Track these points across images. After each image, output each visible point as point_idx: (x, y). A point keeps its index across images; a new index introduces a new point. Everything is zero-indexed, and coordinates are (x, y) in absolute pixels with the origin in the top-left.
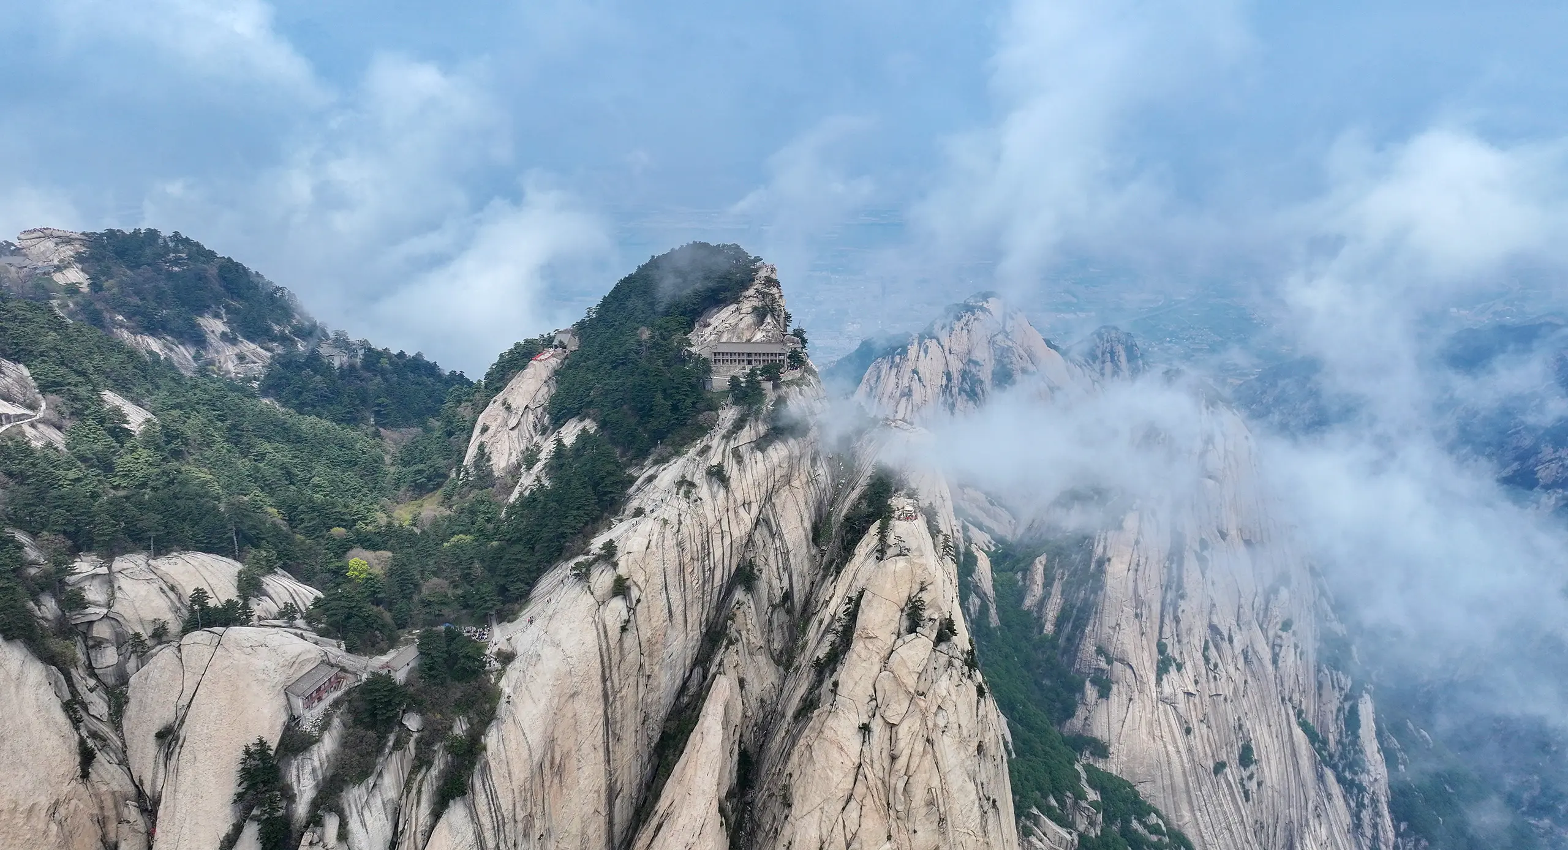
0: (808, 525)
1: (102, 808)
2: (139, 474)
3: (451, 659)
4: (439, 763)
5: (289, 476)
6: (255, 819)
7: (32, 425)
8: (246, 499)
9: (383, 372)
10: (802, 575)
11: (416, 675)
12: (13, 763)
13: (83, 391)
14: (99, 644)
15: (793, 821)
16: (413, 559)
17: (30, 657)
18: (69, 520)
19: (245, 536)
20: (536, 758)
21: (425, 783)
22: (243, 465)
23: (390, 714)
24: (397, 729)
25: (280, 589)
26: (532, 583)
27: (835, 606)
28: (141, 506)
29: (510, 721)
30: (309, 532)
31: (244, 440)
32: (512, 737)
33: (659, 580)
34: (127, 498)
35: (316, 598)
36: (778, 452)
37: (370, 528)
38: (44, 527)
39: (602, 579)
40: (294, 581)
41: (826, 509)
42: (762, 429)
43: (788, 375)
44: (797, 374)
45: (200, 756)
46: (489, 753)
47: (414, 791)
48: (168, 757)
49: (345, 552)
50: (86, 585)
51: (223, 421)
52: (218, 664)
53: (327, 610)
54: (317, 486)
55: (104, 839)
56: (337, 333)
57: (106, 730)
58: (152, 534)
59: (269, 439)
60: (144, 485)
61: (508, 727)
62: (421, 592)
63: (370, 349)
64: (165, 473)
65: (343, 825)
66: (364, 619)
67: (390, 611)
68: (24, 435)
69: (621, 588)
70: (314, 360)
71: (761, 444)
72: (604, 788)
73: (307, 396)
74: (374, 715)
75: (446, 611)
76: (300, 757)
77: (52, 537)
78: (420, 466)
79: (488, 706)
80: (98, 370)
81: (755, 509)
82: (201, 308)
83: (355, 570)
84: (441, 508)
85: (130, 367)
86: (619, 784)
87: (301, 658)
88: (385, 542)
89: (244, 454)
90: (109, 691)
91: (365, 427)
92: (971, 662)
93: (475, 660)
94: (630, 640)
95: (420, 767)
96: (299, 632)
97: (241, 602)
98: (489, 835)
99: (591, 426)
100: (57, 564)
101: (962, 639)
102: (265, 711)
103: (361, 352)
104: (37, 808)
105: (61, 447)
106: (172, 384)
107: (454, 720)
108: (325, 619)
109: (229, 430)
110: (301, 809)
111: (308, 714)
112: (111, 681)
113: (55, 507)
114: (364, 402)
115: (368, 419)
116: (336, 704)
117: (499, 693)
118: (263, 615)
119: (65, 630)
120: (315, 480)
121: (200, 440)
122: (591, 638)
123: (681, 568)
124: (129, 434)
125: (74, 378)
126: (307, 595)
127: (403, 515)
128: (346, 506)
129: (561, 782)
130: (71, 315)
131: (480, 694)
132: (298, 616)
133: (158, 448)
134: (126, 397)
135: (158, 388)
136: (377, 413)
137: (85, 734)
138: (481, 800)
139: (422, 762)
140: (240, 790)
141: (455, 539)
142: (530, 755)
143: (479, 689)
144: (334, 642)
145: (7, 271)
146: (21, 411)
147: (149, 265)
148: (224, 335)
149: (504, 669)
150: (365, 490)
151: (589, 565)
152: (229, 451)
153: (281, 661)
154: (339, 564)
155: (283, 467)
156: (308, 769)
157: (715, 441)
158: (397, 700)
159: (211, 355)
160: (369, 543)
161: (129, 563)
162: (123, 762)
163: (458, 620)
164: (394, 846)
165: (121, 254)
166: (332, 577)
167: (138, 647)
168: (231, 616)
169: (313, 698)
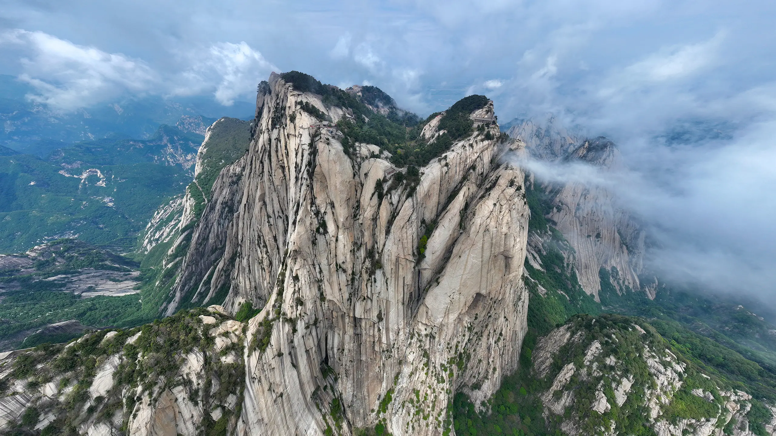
0: (490, 159)
1: (356, 184)
2: (366, 130)
3: (413, 172)
4: (408, 190)
6: (377, 191)
7: (351, 119)
8: (382, 136)
9: (408, 117)
10: (486, 170)
11: (406, 173)
12: (345, 174)
13: (359, 114)
14: (358, 157)
15: (475, 219)
16: (409, 152)
17: (348, 157)
18: (355, 136)
19: (381, 143)
20: (425, 192)
21: (405, 193)
23: (401, 179)
24: (402, 182)
25: (386, 154)
26: (430, 161)
27: (493, 178)
28: (366, 135)
30: (392, 144)
31: (383, 126)
32: (422, 188)
33: (455, 165)
34: (364, 134)
35: (392, 156)
36: (486, 143)
37: (402, 145)
38: (352, 136)
39: (443, 162)
40: (388, 152)
41: (495, 156)
42: (483, 137)
43: (491, 126)
44: (494, 126)
45: (370, 179)
46: (417, 190)
47: (403, 194)
48: (366, 178)
49: (397, 149)
50: (357, 147)
51: (380, 122)
52: (375, 164)
53: (393, 159)
54: (394, 136)
55: (356, 188)
56: (402, 109)
57: (357, 171)
58: (367, 140)
59: (387, 126)
60: (367, 132)
61: (421, 186)
62: (409, 158)
63: (406, 112)
64: (370, 130)
65: (391, 196)
66: (399, 162)
67: (404, 161)
68: (350, 121)
69: (447, 165)
70: (396, 113)
71: (482, 140)
72: (437, 201)
73: (394, 119)
74: (398, 179)
75: (413, 163)
76: (385, 183)
77: (353, 138)
78: (412, 135)
79: (418, 182)
80: (362, 111)
81: (478, 154)
82: (379, 101)
83: (399, 152)
84: (415, 144)
85: (367, 110)
86: (440, 203)
87: (387, 166)
88: (404, 148)
91: (403, 126)
92: (524, 196)
93: (417, 173)
94: (447, 175)
96: (388, 162)
97: (379, 154)
98: (415, 205)
99: (446, 132)
100: (353, 143)
101: (523, 191)
102: (381, 174)
103: (404, 113)
104: (347, 181)
105: (355, 123)
106: (373, 114)
109: (381, 124)
110: (385, 192)
111: (387, 176)
112: (359, 164)
113: (353, 134)
114: (404, 122)
116: (392, 175)
117: (421, 180)
118: (383, 157)
119: (353, 154)
122: (439, 173)
123: (460, 163)
124: (365, 122)
125: (358, 112)
126: (390, 155)
127: (408, 144)
128: (399, 141)
129: (429, 199)
130: (359, 101)
132: (388, 159)
133: (369, 126)
134: (365, 116)
135: (370, 115)
137: (355, 172)
138: (415, 198)
139: (405, 189)
140: (376, 186)
141: (416, 150)
143: (417, 178)
144: (393, 164)
145: (351, 92)
146: (350, 117)
147: (371, 92)
148: (382, 106)
149: (422, 175)
150: (402, 138)
151: (441, 159)
153: (384, 166)
154: (396, 151)
156: (386, 185)
157: (472, 138)
158: (403, 177)
159: (379, 110)
160: (401, 148)
161: (363, 145)
162: (359, 177)
163: (415, 165)
164: (399, 202)
165: (367, 90)
166: (394, 153)
167: (364, 159)
168: (378, 157)
169: (389, 173)
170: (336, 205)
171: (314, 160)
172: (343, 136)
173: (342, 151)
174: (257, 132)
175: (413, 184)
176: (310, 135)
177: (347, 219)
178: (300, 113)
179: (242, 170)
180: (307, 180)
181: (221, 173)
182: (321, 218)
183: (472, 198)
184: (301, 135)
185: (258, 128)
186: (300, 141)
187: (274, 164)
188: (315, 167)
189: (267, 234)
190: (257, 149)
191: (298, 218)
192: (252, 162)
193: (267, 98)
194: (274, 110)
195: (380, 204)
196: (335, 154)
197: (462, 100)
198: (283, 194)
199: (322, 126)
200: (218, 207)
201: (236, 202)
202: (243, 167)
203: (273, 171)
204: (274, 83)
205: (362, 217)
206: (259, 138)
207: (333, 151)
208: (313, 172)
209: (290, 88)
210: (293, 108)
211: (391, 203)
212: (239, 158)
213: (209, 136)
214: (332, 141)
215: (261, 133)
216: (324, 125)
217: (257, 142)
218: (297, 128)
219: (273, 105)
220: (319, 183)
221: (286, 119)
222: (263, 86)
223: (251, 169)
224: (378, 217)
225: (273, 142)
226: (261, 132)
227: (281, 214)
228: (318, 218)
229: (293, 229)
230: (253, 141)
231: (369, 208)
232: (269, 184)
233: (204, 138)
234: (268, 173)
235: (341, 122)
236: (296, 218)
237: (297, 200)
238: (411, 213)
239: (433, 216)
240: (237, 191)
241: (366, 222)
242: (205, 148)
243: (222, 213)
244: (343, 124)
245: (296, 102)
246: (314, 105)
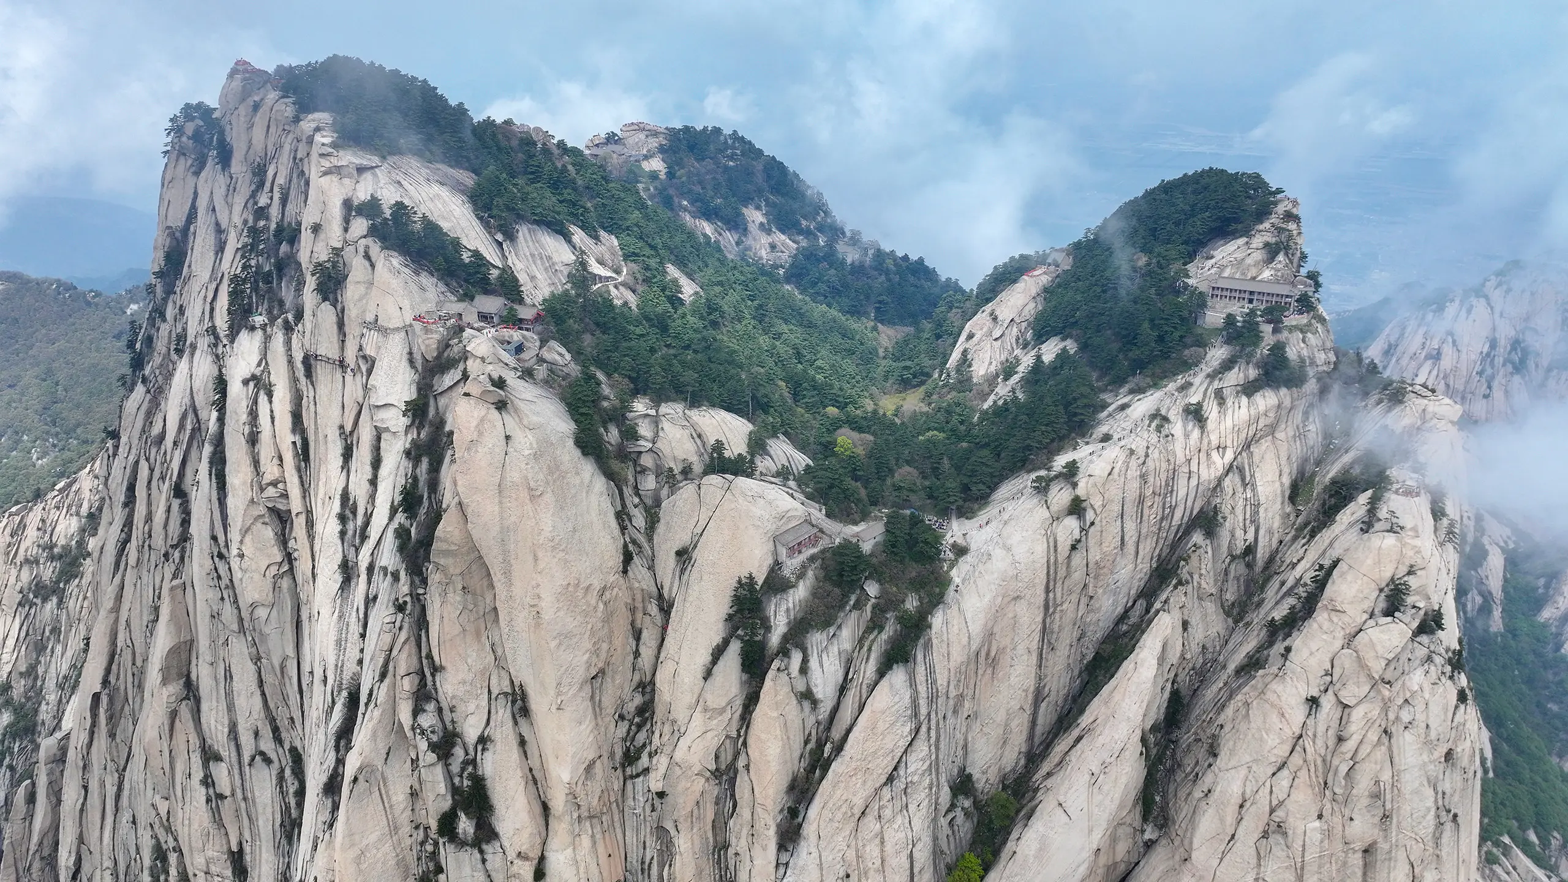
0: (1287, 481)
1: (634, 600)
2: (686, 338)
3: (912, 542)
4: (890, 629)
5: (799, 355)
6: (738, 637)
7: (616, 287)
8: (763, 370)
9: (887, 272)
10: (1270, 532)
11: (881, 548)
12: (580, 550)
13: (653, 263)
14: (644, 471)
15: (1217, 771)
16: (892, 446)
17: (597, 470)
18: (633, 367)
19: (758, 402)
20: (974, 647)
21: (875, 644)
22: (764, 341)
23: (854, 577)
24: (858, 592)
25: (780, 452)
26: (993, 488)
27: (1305, 570)
28: (683, 363)
29: (955, 608)
30: (808, 408)
31: (767, 319)
32: (955, 622)
33: (1117, 508)
34: (675, 356)
35: (807, 465)
36: (1266, 400)
37: (858, 412)
38: (616, 370)
39: (1060, 496)
40: (791, 447)
41: (1309, 468)
42: (1253, 373)
43: (1293, 319)
44: (1304, 319)
45: (705, 577)
46: (933, 632)
47: (865, 648)
48: (682, 571)
49: (835, 430)
50: (640, 421)
51: (752, 301)
52: (726, 505)
53: (814, 477)
54: (820, 368)
55: (633, 623)
56: (853, 232)
57: (642, 539)
58: (690, 389)
59: (786, 321)
60: (687, 347)
61: (953, 612)
62: (893, 476)
63: (879, 250)
64: (704, 339)
65: (805, 661)
66: (844, 491)
67: (866, 488)
68: (609, 292)
69: (1077, 508)
70: (830, 257)
71: (1249, 389)
72: (1032, 689)
73: (822, 287)
74: (840, 575)
75: (913, 498)
76: (779, 597)
77: (620, 379)
78: (908, 363)
79: (937, 590)
80: (666, 246)
81: (1229, 455)
82: (747, 200)
83: (842, 447)
84: (922, 405)
85: (688, 245)
86: (1047, 689)
87: (789, 514)
88: (869, 427)
89: (766, 332)
90: (647, 509)
91: (865, 321)
92: (1456, 663)
93: (932, 547)
94: (1078, 559)
95: (874, 629)
96: (791, 491)
97: (749, 457)
98: (923, 703)
99: (1071, 346)
100: (622, 401)
101: (1450, 635)
102: (757, 552)
103: (871, 252)
104: (592, 588)
105: (634, 307)
106: (717, 264)
107: (907, 595)
108: (812, 484)
109: (757, 309)
110: (775, 639)
111: (789, 563)
112: (649, 502)
113: (625, 356)
114: (868, 297)
115: (869, 314)
116: (812, 559)
117: (950, 581)
118: (764, 471)
119: (623, 455)
120: (819, 363)
121: (733, 314)
122: (1041, 549)
123: (1141, 500)
124: (681, 302)
125: (648, 251)
126: (801, 461)
127: (888, 404)
128: (841, 389)
129: (993, 673)
130: (651, 197)
131: (932, 577)
132: (791, 477)
133: (702, 318)
134: (683, 271)
135: (707, 266)
136: (878, 309)
137: (628, 540)
138: (921, 670)
139: (875, 625)
140: (731, 611)
141: (930, 433)
142: (969, 643)
143: (932, 573)
144: (817, 506)
145: (611, 158)
146: (609, 274)
147: (711, 158)
148: (762, 224)
149: (956, 560)
150: (858, 378)
151: (1049, 481)
152: (754, 327)
153: (774, 513)
154: (829, 439)
155: (795, 347)
156: (784, 608)
157: (1198, 380)
158: (862, 567)
159: (749, 241)
160: (857, 426)
161: (672, 409)
162: (651, 568)
163: (921, 508)
164: (843, 689)
165: (691, 148)
166: (824, 449)
167: (670, 479)
168: (739, 467)
169: (795, 550)
170: (538, 703)
171: (434, 485)
172: (574, 370)
173: (570, 443)
174: (160, 345)
175: (911, 603)
176: (411, 362)
177: (589, 768)
178: (367, 256)
179: (83, 530)
180: (396, 577)
182: (466, 763)
183: (1202, 674)
184: (371, 362)
185: (165, 328)
186: (365, 387)
187: (236, 502)
188: (436, 517)
189: (197, 843)
190: (156, 430)
191: (353, 763)
192: (131, 489)
193: (212, 182)
194: (245, 240)
195: (752, 700)
196: (536, 456)
197: (1149, 194)
198: (279, 645)
199: (471, 317)
201: (51, 684)
202: (91, 516)
203: (234, 535)
204: (242, 110)
205: (661, 762)
206: (169, 376)
207: (524, 442)
208: (427, 541)
209: (319, 138)
210: (334, 234)
211: (807, 696)
212: (68, 471)
214: (521, 390)
215: (180, 352)
216: (484, 317)
217: (157, 396)
218: (352, 329)
219: (237, 220)
220: (455, 597)
221: (301, 284)
222: (190, 128)
223: (128, 523)
224: (741, 763)
225: (237, 393)
226: (181, 345)
227: (267, 745)
228: (447, 765)
229: (326, 816)
230: (140, 389)
231: (698, 718)
232: (213, 595)
234: (207, 541)
235: (565, 298)
236: (340, 762)
237: (347, 676)
238: (903, 743)
239: (1012, 757)
240: (56, 631)
241: (683, 784)
244: (575, 309)
245: (347, 204)
246: (434, 217)
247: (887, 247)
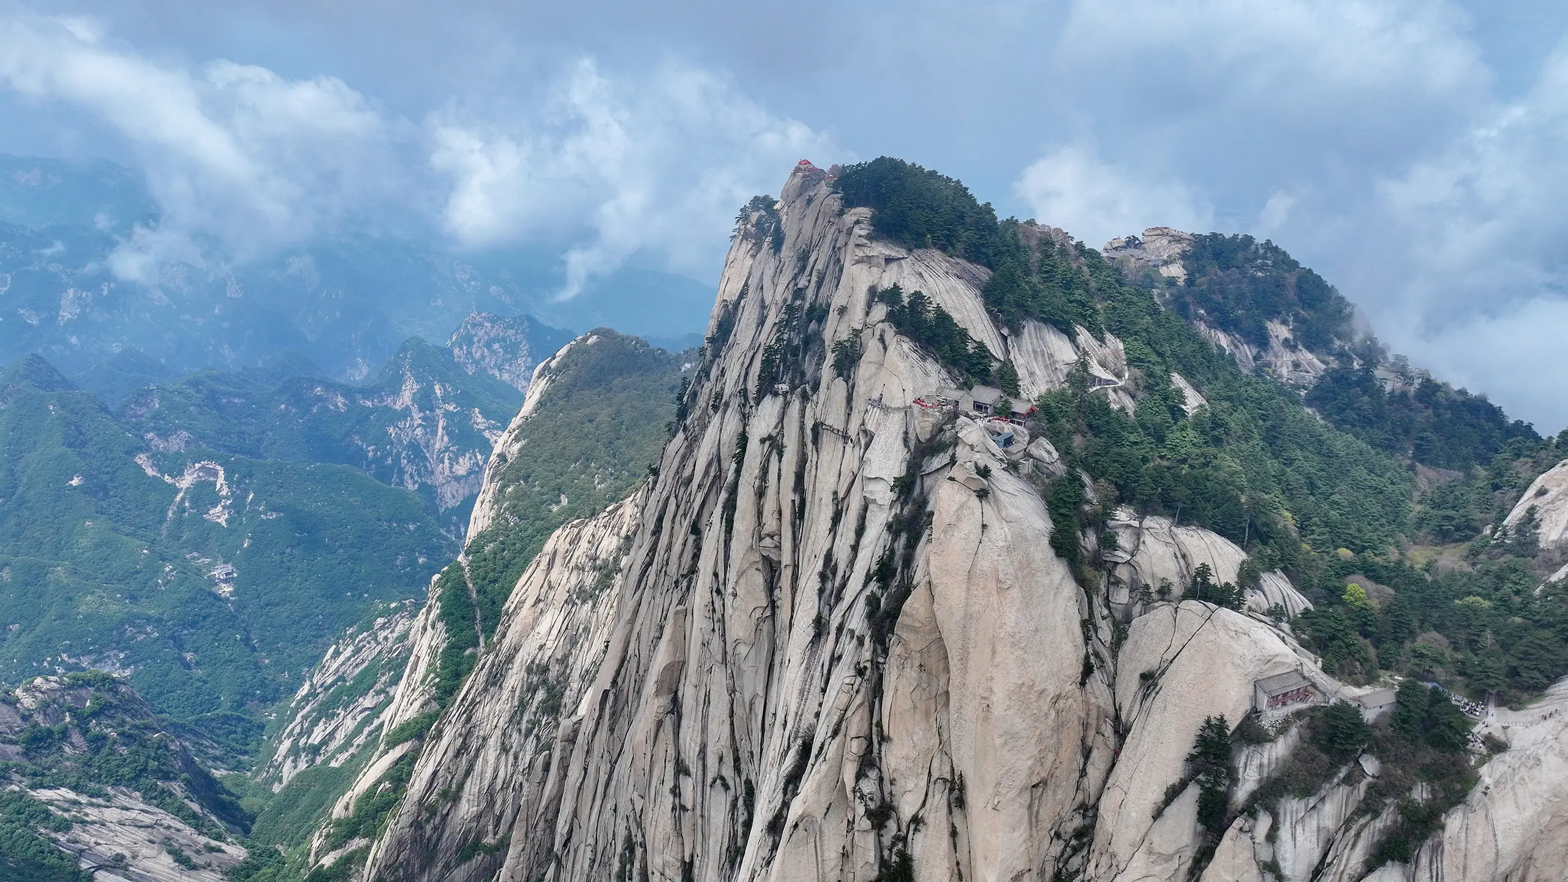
1: (1088, 715)
2: (1183, 451)
3: (1430, 722)
4: (1387, 818)
5: (1312, 486)
6: (1198, 782)
7: (1115, 391)
8: (1266, 497)
9: (1436, 406)
11: (1388, 720)
12: (1039, 652)
13: (1158, 370)
14: (1118, 582)
16: (1417, 605)
17: (1069, 574)
18: (1121, 475)
19: (1256, 530)
20: (1503, 868)
21: (1366, 830)
22: (1272, 465)
23: (1350, 747)
24: (1352, 765)
25: (1274, 588)
28: (1177, 477)
29: (1481, 813)
30: (1315, 545)
31: (1279, 442)
32: (1479, 831)
34: (1169, 468)
35: (1306, 609)
37: (1377, 559)
38: (1103, 474)
40: (1289, 585)
45: (1170, 708)
46: (1447, 835)
47: (1352, 832)
48: (1145, 697)
49: (1346, 575)
50: (1121, 531)
51: (1264, 420)
52: (1204, 635)
53: (1314, 624)
54: (1336, 503)
55: (1083, 740)
56: (1398, 357)
57: (1105, 654)
58: (1180, 505)
59: (1302, 447)
60: (1184, 461)
61: (1477, 819)
62: (1414, 641)
63: (1428, 380)
64: (1203, 455)
65: (1274, 829)
66: (1348, 646)
67: (1377, 647)
68: (1106, 395)
70: (1366, 381)
73: (1351, 415)
74: (1331, 740)
75: (1438, 670)
76: (1252, 748)
77: (1106, 485)
78: (1451, 513)
79: (1458, 787)
80: (1174, 354)
82: (1273, 313)
83: (1352, 595)
84: (1465, 564)
85: (1199, 356)
87: (1277, 659)
88: (1390, 579)
89: (1276, 456)
90: (1115, 624)
91: (1400, 458)
93: (1457, 732)
95: (1365, 812)
96: (1282, 634)
97: (1237, 588)
100: (1105, 507)
102: (1233, 694)
103: (1417, 383)
104: (1046, 693)
105: (1131, 413)
106: (1229, 377)
107: (1415, 783)
108: (1309, 631)
109: (1268, 430)
110: (1241, 794)
111: (1269, 714)
112: (1119, 616)
113: (1114, 461)
114: (1407, 432)
115: (1407, 452)
116: (1299, 714)
117: (1477, 779)
118: (1254, 607)
119: (1098, 563)
120: (1335, 497)
121: (1240, 433)
124: (1183, 413)
125: (1154, 358)
126: (1299, 602)
127: (1418, 556)
128: (1359, 530)
130: (1166, 303)
132: (1285, 619)
133: (1203, 432)
134: (1189, 382)
135: (1217, 379)
136: (1418, 447)
137: (1090, 651)
138: (1424, 877)
139: (1369, 808)
140: (1193, 752)
141: (1470, 599)
142: (1496, 862)
143: (1454, 764)
144: (1312, 656)
145: (1129, 261)
146: (1110, 377)
147: (1237, 267)
148: (1286, 340)
149: (1489, 756)
150: (1383, 521)
152: (1263, 449)
153: (1258, 654)
154: (1337, 584)
155: (1308, 477)
158: (1360, 737)
159: (1269, 357)
160: (1372, 573)
161: (1157, 524)
162: (1111, 686)
163: (1448, 684)
165: (1217, 256)
166: (1327, 595)
167: (1146, 597)
168: (1225, 597)
169: (1279, 700)
170: (975, 797)
171: (908, 560)
172: (1060, 469)
173: (1045, 541)
174: (702, 401)
176: (906, 441)
177: (1016, 879)
178: (882, 340)
179: (619, 549)
180: (861, 641)
181: (549, 546)
182: (897, 839)
184: (870, 437)
185: (708, 385)
186: (862, 460)
187: (738, 546)
188: (906, 591)
189: (659, 845)
190: (687, 473)
191: (796, 809)
192: (660, 519)
193: (765, 263)
194: (782, 316)
195: (1204, 856)
196: (1009, 549)
198: (752, 683)
199: (967, 406)
200: (515, 678)
201: (576, 675)
202: (627, 538)
203: (732, 576)
204: (798, 204)
206: (704, 427)
207: (1000, 533)
208: (894, 614)
209: (857, 231)
210: (856, 318)
211: (1272, 869)
212: (616, 497)
213: (536, 396)
214: (1005, 483)
215: (716, 408)
216: (978, 406)
217: (692, 443)
218: (859, 404)
219: (779, 298)
220: (912, 673)
221: (822, 358)
222: (754, 217)
223: (653, 550)
225: (755, 450)
226: (718, 403)
227: (728, 772)
228: (880, 836)
229: (765, 853)
230: (681, 435)
231: (1141, 858)
232: (707, 625)
233: (521, 400)
234: (710, 577)
235: (1061, 397)
236: (786, 805)
237: (804, 725)
240: (587, 630)
242: (517, 439)
243: (523, 706)
244: (1070, 409)
245: (872, 290)
246: (947, 308)
247: (1438, 378)
